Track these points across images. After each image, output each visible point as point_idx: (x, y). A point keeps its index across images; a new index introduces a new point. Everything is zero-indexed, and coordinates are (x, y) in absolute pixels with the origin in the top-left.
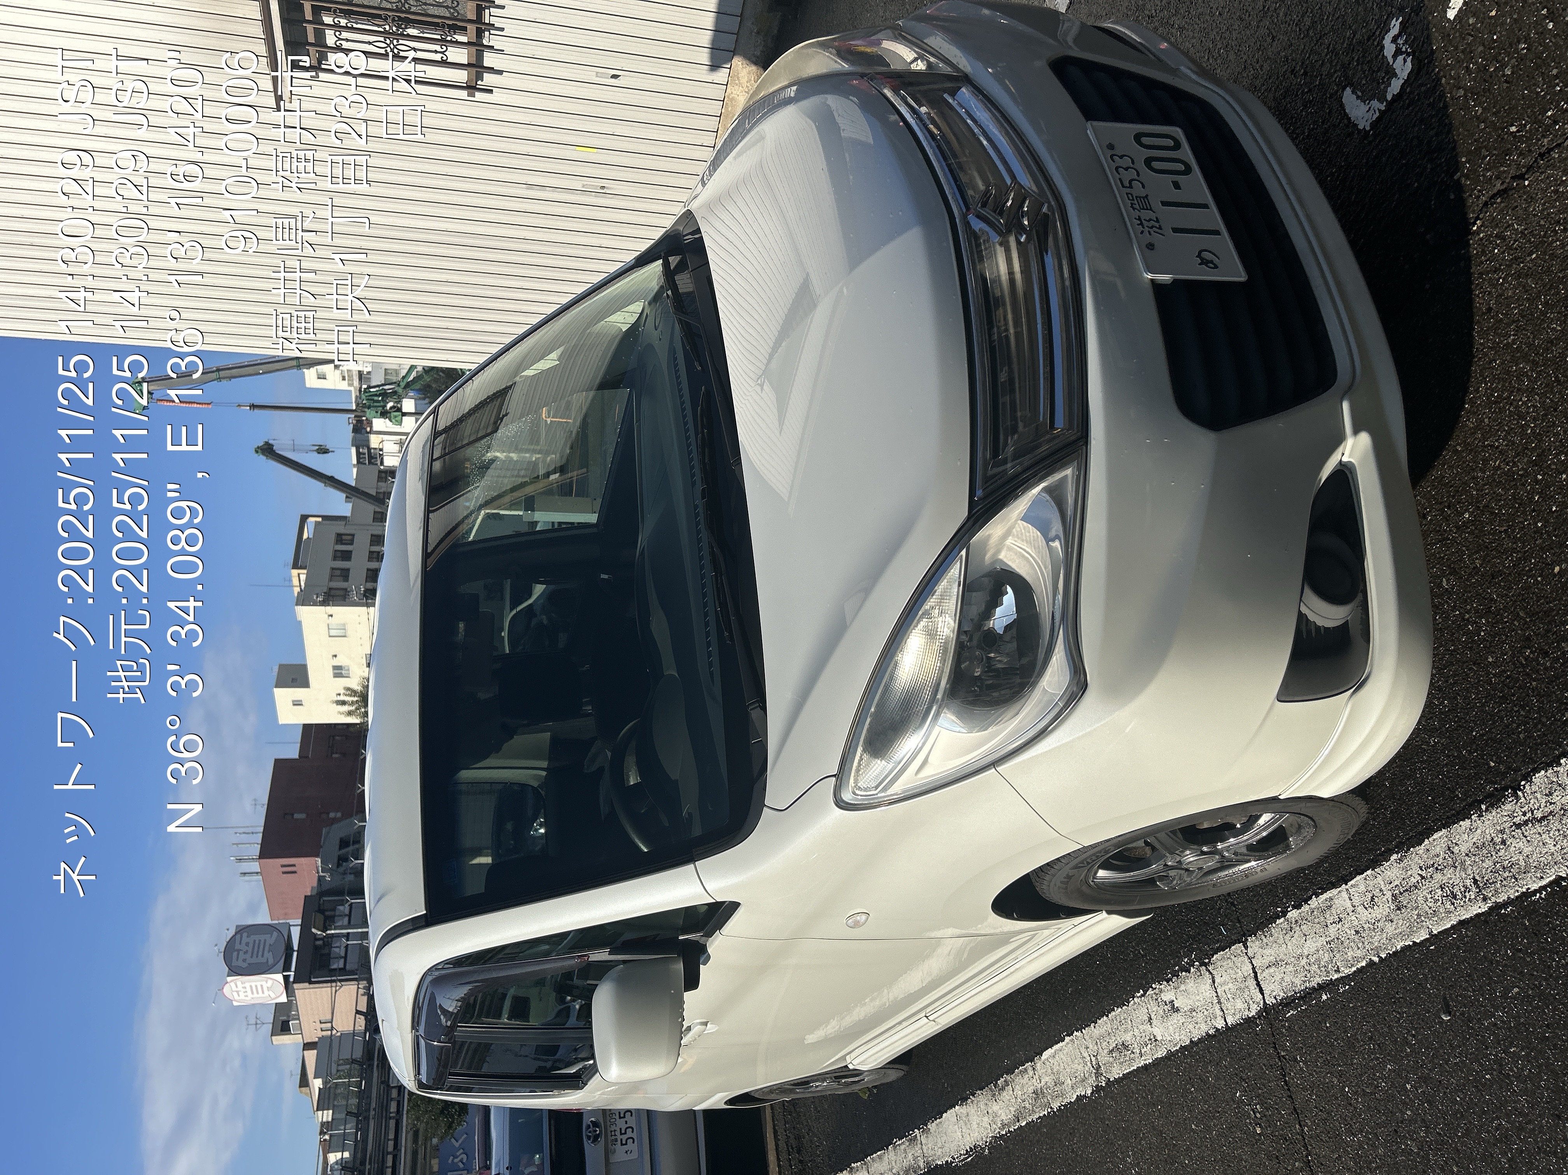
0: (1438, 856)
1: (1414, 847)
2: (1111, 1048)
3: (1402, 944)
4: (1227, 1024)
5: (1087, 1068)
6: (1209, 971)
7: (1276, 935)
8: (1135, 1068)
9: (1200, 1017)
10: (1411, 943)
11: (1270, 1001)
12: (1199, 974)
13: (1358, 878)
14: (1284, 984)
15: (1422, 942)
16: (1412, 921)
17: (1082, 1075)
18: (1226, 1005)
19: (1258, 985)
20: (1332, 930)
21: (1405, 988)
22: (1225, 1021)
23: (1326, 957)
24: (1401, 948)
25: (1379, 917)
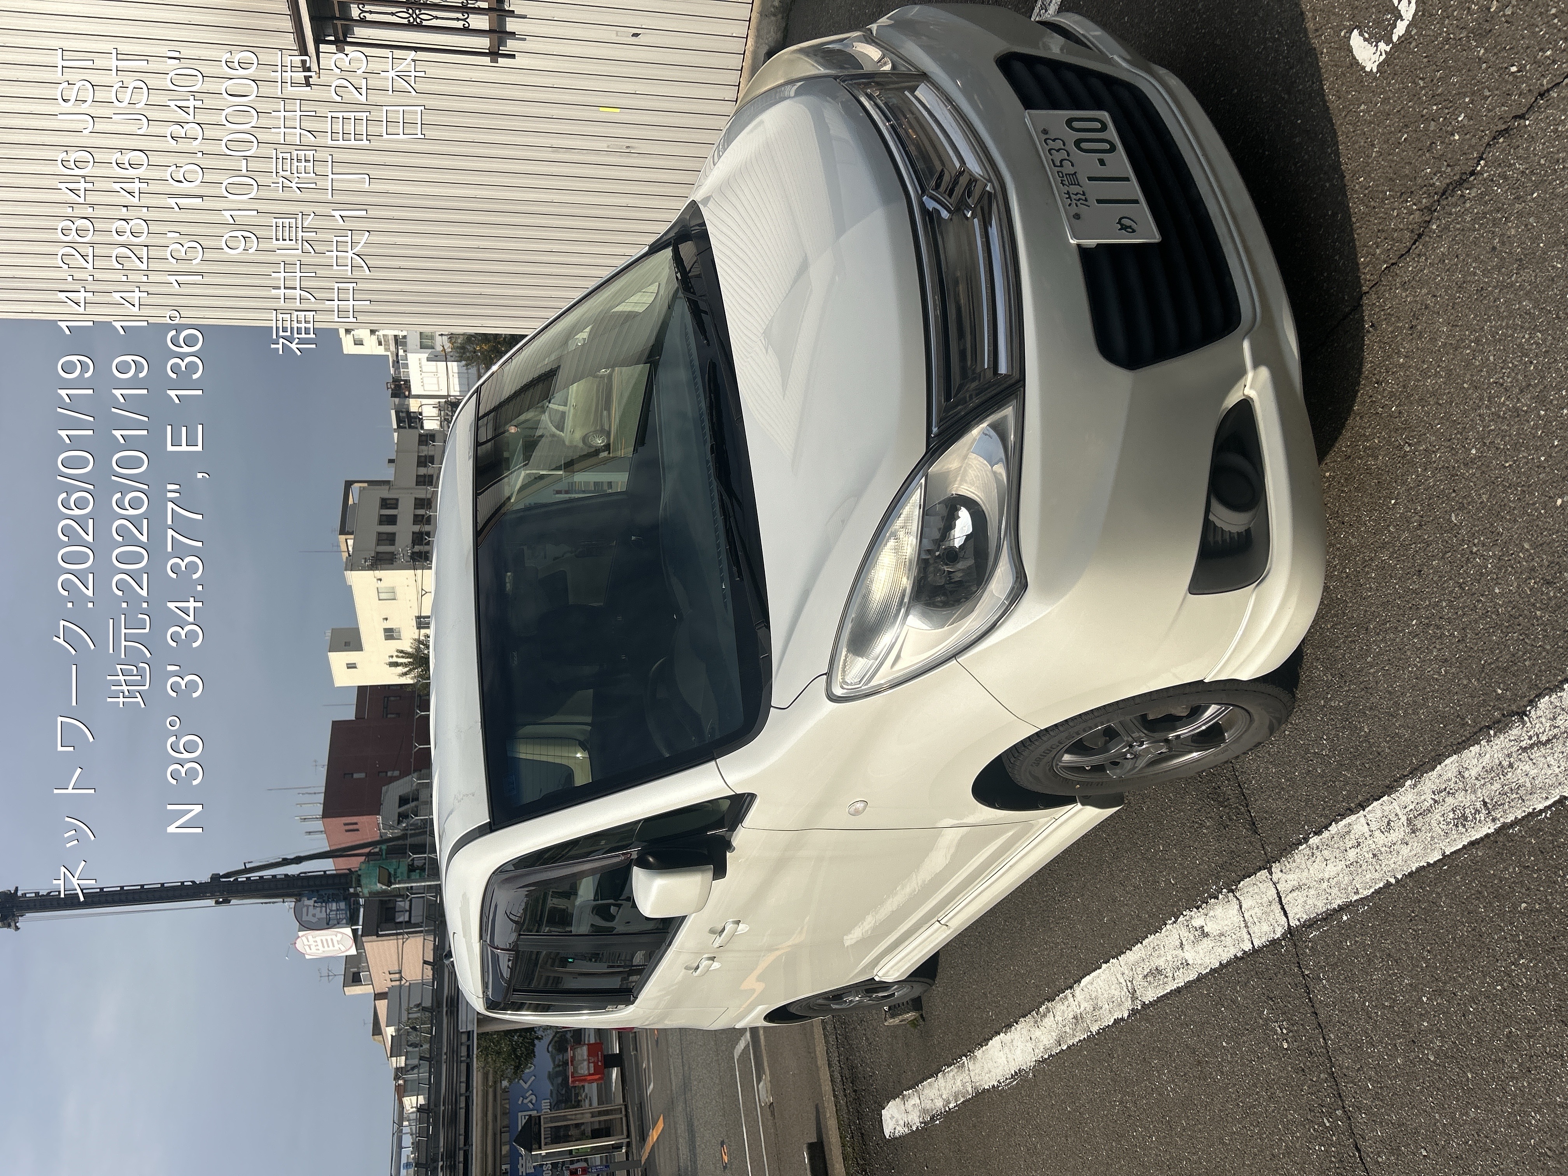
0: (1450, 780)
1: (1427, 773)
2: (1145, 973)
3: (1417, 865)
4: (1254, 946)
5: (1123, 993)
6: (1236, 897)
7: (1298, 860)
8: (1169, 991)
9: (1228, 941)
10: (1425, 865)
11: (1294, 923)
12: (1227, 900)
13: (1375, 803)
14: (1307, 907)
15: (1435, 862)
16: (1426, 843)
17: (1119, 999)
18: (1253, 929)
19: (1283, 908)
20: (1352, 854)
21: (1420, 907)
22: (1252, 943)
23: (1347, 881)
24: (1417, 869)
25: (1395, 840)
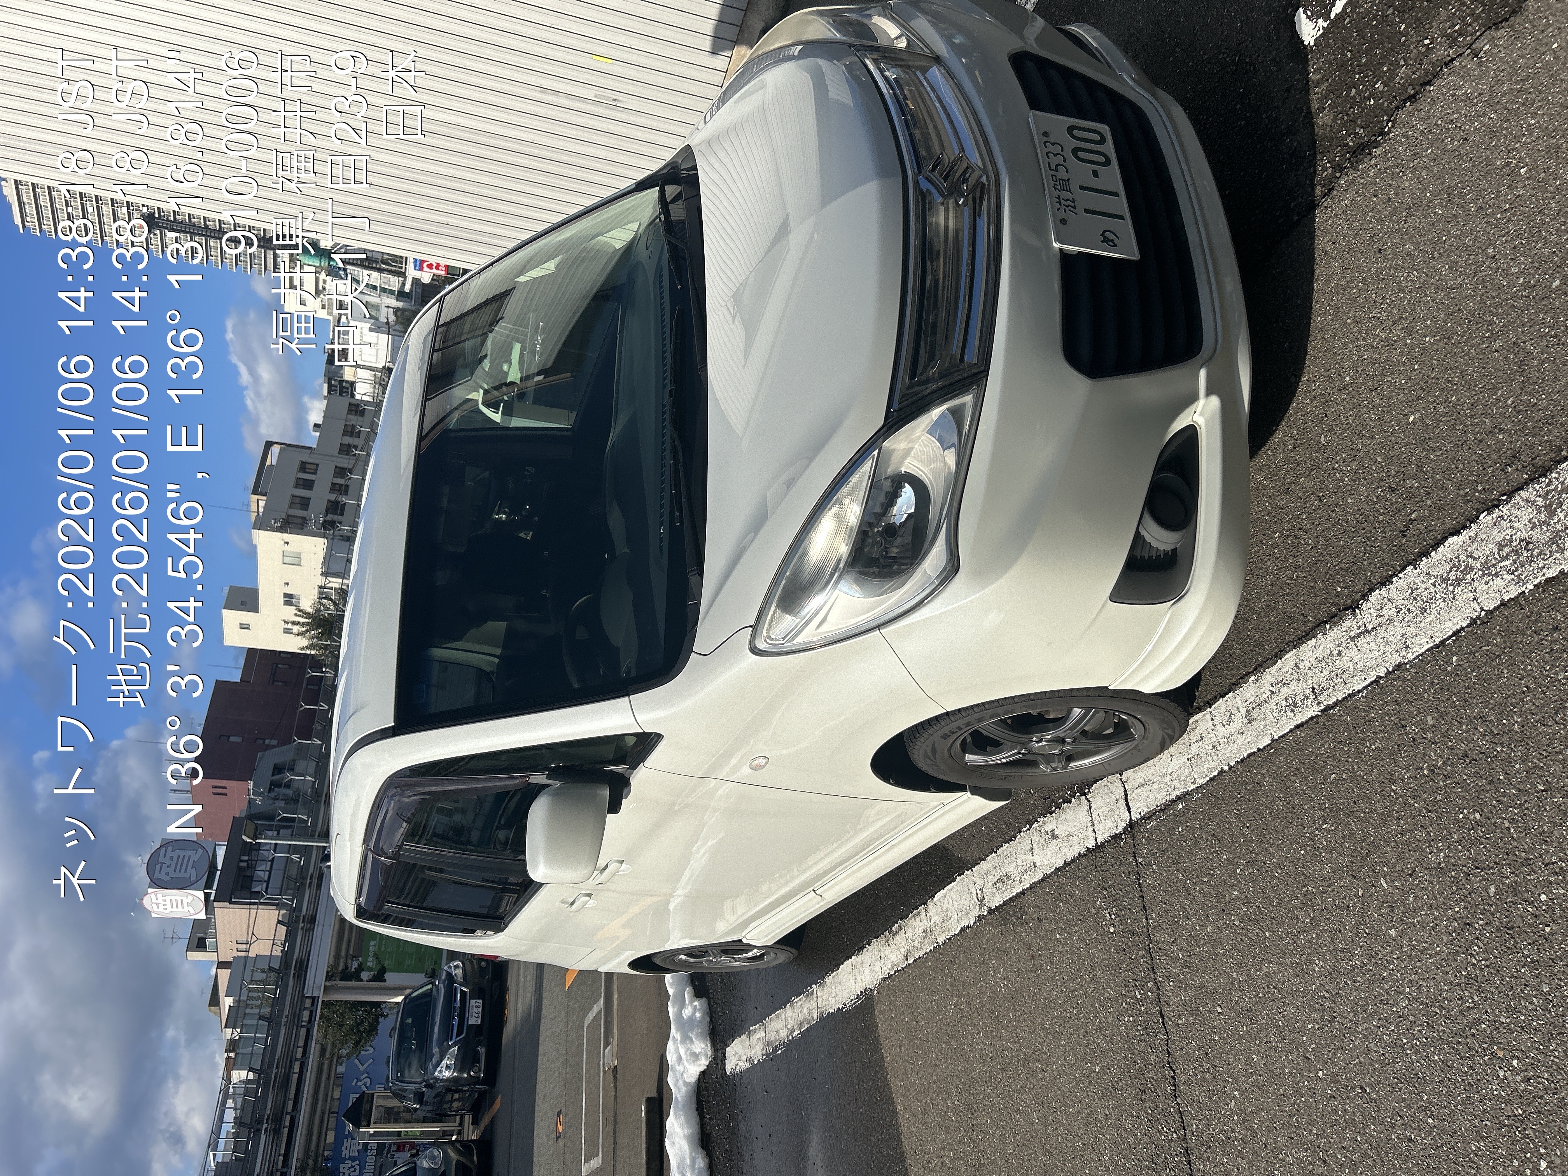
0: (1287, 672)
1: (1268, 668)
2: (996, 880)
3: (1248, 752)
4: (1097, 843)
5: (972, 902)
6: (1087, 799)
8: (1014, 894)
9: (1075, 841)
10: (1256, 750)
11: (1135, 816)
12: (1079, 803)
13: (1221, 700)
14: (1149, 800)
15: (1264, 748)
16: (1260, 730)
17: (968, 908)
18: (1099, 828)
19: (1128, 805)
20: (1194, 747)
21: (1246, 789)
22: (1096, 840)
23: (1186, 773)
24: (1249, 756)
25: (1233, 731)
